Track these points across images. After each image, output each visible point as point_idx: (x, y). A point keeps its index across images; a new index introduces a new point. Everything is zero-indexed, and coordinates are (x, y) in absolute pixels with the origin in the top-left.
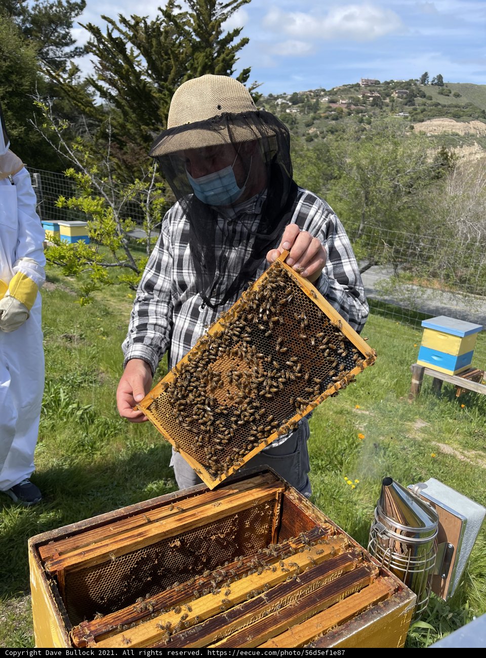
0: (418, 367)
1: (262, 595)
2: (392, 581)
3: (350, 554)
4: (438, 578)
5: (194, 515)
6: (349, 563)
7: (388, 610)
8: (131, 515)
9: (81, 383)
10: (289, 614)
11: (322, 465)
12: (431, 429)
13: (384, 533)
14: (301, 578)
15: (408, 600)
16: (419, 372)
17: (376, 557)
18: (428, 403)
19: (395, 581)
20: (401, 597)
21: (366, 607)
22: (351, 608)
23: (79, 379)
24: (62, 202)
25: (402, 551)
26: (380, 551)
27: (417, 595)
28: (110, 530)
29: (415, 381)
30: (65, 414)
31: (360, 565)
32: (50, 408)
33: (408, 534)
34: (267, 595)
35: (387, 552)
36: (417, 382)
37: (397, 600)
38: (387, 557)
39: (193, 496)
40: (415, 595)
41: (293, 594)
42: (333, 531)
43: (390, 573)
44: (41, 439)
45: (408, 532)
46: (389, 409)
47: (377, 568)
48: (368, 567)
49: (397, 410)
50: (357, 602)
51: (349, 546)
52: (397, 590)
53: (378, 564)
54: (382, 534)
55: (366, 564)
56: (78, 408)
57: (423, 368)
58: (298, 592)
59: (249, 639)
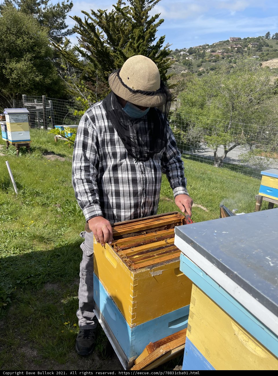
0: (259, 196)
16: (260, 199)
24: (76, 113)
29: (258, 204)
30: (79, 216)
32: (72, 213)
44: (70, 226)
57: (262, 197)
59: (173, 251)
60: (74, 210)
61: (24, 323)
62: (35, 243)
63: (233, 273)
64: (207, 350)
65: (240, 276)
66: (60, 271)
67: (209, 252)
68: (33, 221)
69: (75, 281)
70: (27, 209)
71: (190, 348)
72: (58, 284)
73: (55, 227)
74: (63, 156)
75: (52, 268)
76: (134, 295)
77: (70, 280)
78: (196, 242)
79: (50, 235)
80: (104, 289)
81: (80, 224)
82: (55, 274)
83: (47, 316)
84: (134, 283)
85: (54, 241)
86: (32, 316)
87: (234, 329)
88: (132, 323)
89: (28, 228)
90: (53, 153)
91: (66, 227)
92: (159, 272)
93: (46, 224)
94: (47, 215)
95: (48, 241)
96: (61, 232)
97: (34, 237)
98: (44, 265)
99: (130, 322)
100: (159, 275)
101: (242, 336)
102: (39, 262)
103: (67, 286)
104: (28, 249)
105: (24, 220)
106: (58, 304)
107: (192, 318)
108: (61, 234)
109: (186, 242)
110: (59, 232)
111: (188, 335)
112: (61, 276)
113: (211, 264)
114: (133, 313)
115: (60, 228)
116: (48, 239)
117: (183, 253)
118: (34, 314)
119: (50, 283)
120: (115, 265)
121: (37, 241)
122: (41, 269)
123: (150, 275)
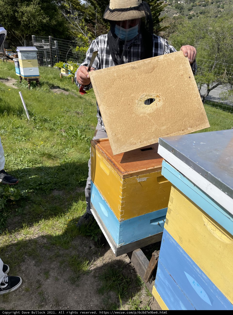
9: (85, 129)
23: (84, 128)
24: (78, 49)
30: (80, 139)
32: (75, 137)
44: (73, 147)
56: (86, 137)
60: (76, 135)
61: (37, 218)
62: (44, 159)
63: (207, 173)
64: (180, 238)
65: (213, 175)
66: (64, 182)
67: (188, 157)
68: (42, 142)
69: (77, 190)
70: (37, 133)
71: (167, 237)
72: (63, 191)
73: (60, 147)
74: (67, 90)
75: (58, 178)
76: (122, 197)
77: (72, 189)
78: (176, 149)
79: (57, 153)
80: (99, 192)
81: (81, 146)
82: (61, 183)
83: (55, 214)
84: (123, 186)
85: (60, 159)
86: (42, 213)
87: (204, 220)
88: (121, 218)
89: (39, 147)
90: (59, 87)
91: (69, 147)
92: (144, 179)
93: (53, 145)
94: (54, 138)
95: (55, 158)
96: (65, 152)
97: (44, 154)
98: (52, 176)
99: (119, 217)
100: (144, 181)
101: (210, 226)
102: (48, 174)
103: (70, 193)
104: (39, 163)
105: (35, 141)
106: (63, 206)
107: (170, 214)
108: (66, 153)
109: (168, 150)
110: (64, 152)
111: (166, 227)
112: (66, 185)
113: (189, 167)
114: (121, 210)
115: (64, 148)
116: (54, 156)
117: (165, 160)
118: (44, 212)
119: (57, 190)
120: (108, 173)
121: (46, 157)
122: (49, 179)
123: (136, 181)
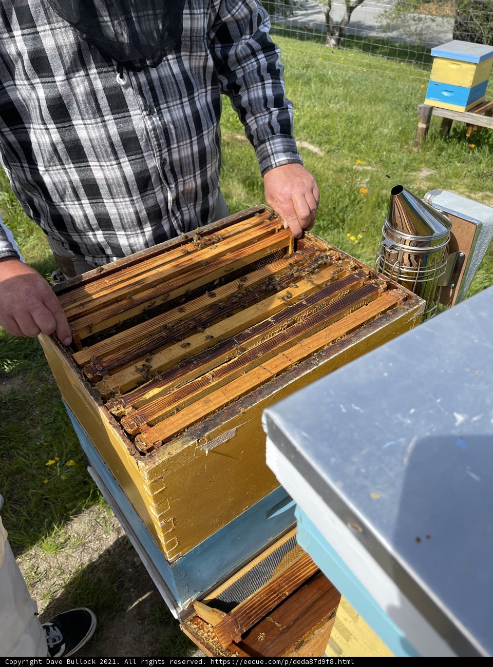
0: (425, 108)
1: (269, 319)
2: (401, 292)
3: (357, 274)
4: (446, 289)
5: (191, 259)
6: (356, 282)
7: (397, 316)
8: (125, 267)
10: (298, 330)
11: (323, 225)
12: (438, 176)
13: (393, 248)
14: (306, 300)
15: (417, 306)
16: (427, 113)
17: (385, 274)
18: (434, 148)
19: (404, 291)
20: (410, 305)
21: (374, 317)
22: (358, 320)
25: (411, 265)
26: (388, 268)
27: (426, 300)
28: (106, 283)
29: (422, 125)
31: (367, 282)
33: (418, 244)
34: (274, 318)
35: (395, 266)
36: (424, 126)
37: (406, 307)
38: (395, 272)
39: (188, 243)
40: (425, 301)
41: (300, 315)
42: (338, 257)
43: (398, 285)
45: (417, 242)
46: (393, 161)
47: (385, 283)
48: (376, 283)
49: (401, 160)
50: (365, 313)
51: (355, 268)
52: (405, 299)
53: (386, 279)
54: (390, 249)
55: (373, 281)
57: (431, 109)
58: (305, 313)
59: (260, 355)
76: (161, 510)
84: (154, 488)
88: (170, 557)
92: (228, 435)
100: (228, 441)
114: (166, 541)
123: (200, 453)
